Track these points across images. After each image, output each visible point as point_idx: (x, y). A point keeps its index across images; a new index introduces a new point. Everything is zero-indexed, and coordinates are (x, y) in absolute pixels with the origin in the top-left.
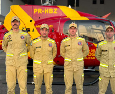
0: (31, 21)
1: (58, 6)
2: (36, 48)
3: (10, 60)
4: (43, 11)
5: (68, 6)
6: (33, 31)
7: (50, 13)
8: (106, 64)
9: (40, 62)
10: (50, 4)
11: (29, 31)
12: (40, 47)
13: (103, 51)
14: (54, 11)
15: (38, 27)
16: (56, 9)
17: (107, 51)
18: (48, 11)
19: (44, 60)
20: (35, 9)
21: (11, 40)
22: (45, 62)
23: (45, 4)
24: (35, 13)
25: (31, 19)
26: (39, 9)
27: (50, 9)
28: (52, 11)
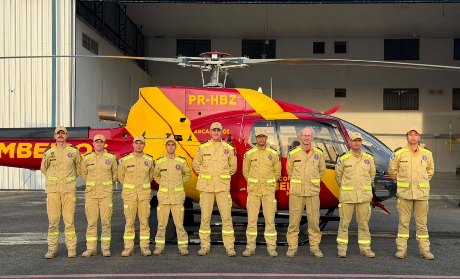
0: (182, 120)
1: (238, 90)
2: (128, 167)
3: (52, 185)
4: (208, 100)
5: (257, 90)
6: (190, 139)
7: (221, 103)
8: (165, 187)
9: (132, 187)
10: (221, 86)
11: (181, 140)
12: (133, 166)
13: (161, 171)
14: (229, 99)
15: (200, 131)
16: (233, 96)
17: (166, 170)
18: (217, 99)
19: (138, 184)
20: (190, 96)
21: (55, 160)
22: (139, 187)
23: (210, 85)
24: (190, 103)
25: (184, 116)
26: (199, 96)
27: (222, 96)
28: (225, 99)
